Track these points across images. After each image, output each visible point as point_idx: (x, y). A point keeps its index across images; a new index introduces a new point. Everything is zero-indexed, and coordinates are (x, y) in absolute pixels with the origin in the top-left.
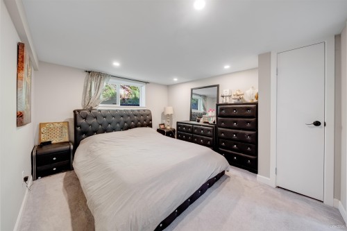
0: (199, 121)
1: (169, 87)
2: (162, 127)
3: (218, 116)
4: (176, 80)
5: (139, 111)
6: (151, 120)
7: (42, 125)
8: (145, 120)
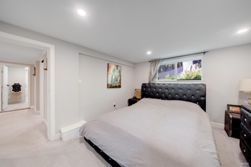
2: (234, 109)
7: (136, 90)
8: (193, 95)
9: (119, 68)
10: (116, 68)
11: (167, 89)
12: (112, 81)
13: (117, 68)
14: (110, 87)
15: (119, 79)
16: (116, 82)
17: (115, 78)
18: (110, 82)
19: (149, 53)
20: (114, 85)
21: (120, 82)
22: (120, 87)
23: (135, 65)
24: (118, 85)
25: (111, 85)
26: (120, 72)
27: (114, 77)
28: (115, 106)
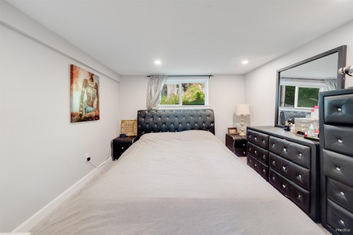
0: (288, 129)
1: (245, 76)
2: (233, 132)
3: (324, 121)
4: (245, 62)
5: (205, 110)
6: (213, 122)
7: (123, 122)
8: (204, 122)
9: (95, 81)
10: (88, 78)
11: (176, 117)
12: (81, 106)
13: (92, 79)
14: (78, 118)
15: (95, 103)
16: (90, 109)
17: (89, 100)
18: (77, 109)
19: (158, 62)
20: (87, 115)
21: (98, 108)
22: (97, 118)
23: (121, 79)
24: (93, 114)
25: (81, 115)
26: (97, 87)
27: (85, 98)
28: (89, 159)
